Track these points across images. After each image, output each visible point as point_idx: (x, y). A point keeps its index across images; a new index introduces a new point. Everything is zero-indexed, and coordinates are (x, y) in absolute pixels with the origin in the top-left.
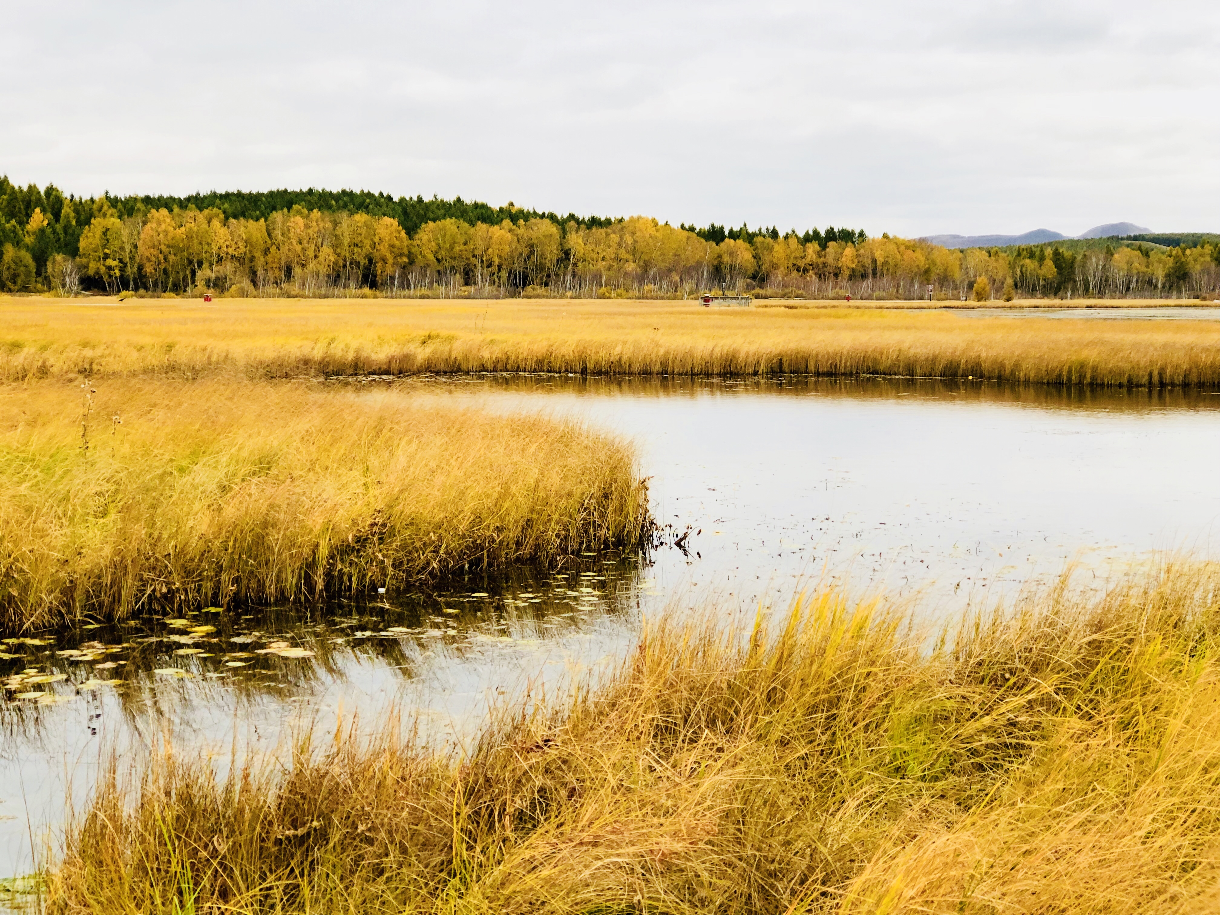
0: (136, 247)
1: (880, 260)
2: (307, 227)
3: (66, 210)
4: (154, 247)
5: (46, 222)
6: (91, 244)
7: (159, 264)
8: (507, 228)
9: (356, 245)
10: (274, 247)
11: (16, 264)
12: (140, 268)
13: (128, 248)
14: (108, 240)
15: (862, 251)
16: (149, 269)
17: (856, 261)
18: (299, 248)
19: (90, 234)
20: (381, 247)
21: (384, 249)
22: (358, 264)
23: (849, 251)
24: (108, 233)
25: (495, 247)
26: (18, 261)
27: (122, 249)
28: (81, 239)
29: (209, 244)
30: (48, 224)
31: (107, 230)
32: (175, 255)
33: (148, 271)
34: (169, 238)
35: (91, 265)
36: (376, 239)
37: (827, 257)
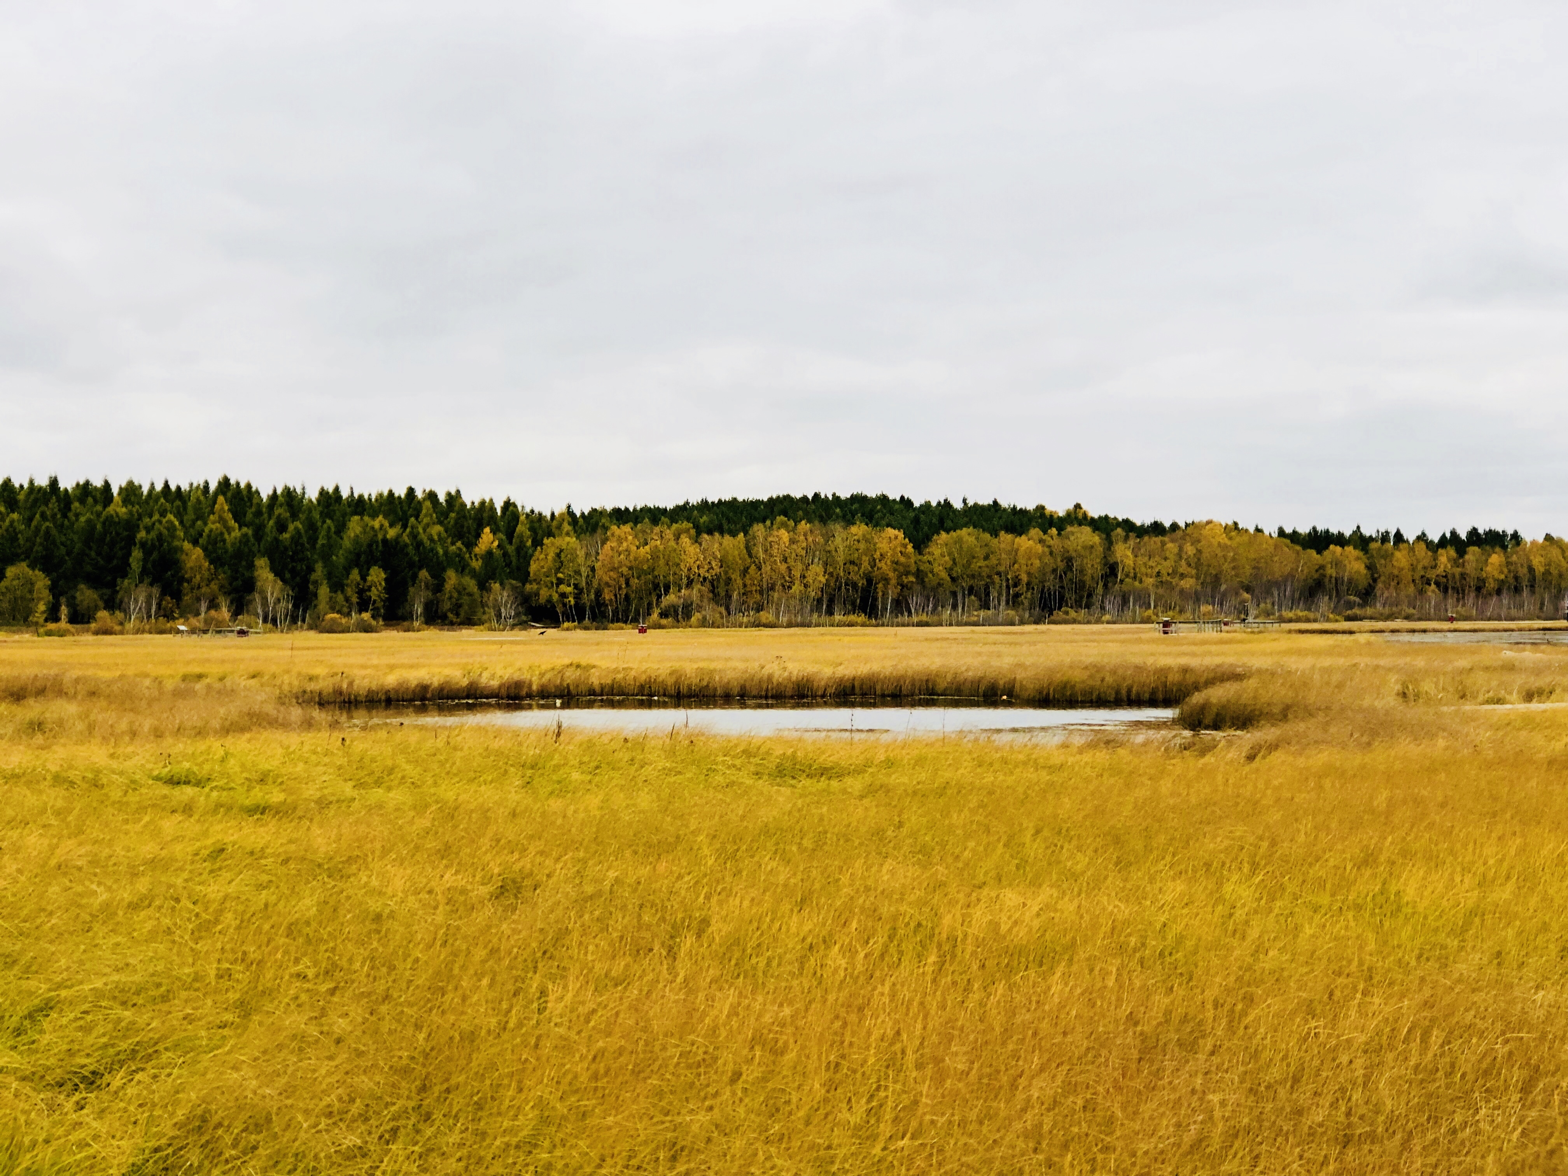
0: (593, 569)
1: (1539, 569)
2: (792, 541)
3: (522, 528)
4: (613, 569)
5: (496, 543)
6: (543, 567)
7: (620, 588)
8: (1036, 538)
9: (852, 563)
10: (753, 567)
11: (459, 593)
12: (599, 593)
13: (584, 571)
14: (562, 562)
15: (1514, 558)
16: (607, 596)
17: (1506, 570)
18: (783, 567)
19: (542, 556)
20: (882, 565)
21: (885, 567)
22: (855, 585)
23: (1496, 558)
24: (563, 555)
25: (1022, 561)
26: (461, 590)
27: (578, 573)
28: (532, 562)
29: (678, 565)
30: (499, 546)
31: (561, 551)
32: (638, 578)
33: (607, 598)
34: (631, 558)
35: (542, 592)
36: (877, 555)
37: (1467, 566)
